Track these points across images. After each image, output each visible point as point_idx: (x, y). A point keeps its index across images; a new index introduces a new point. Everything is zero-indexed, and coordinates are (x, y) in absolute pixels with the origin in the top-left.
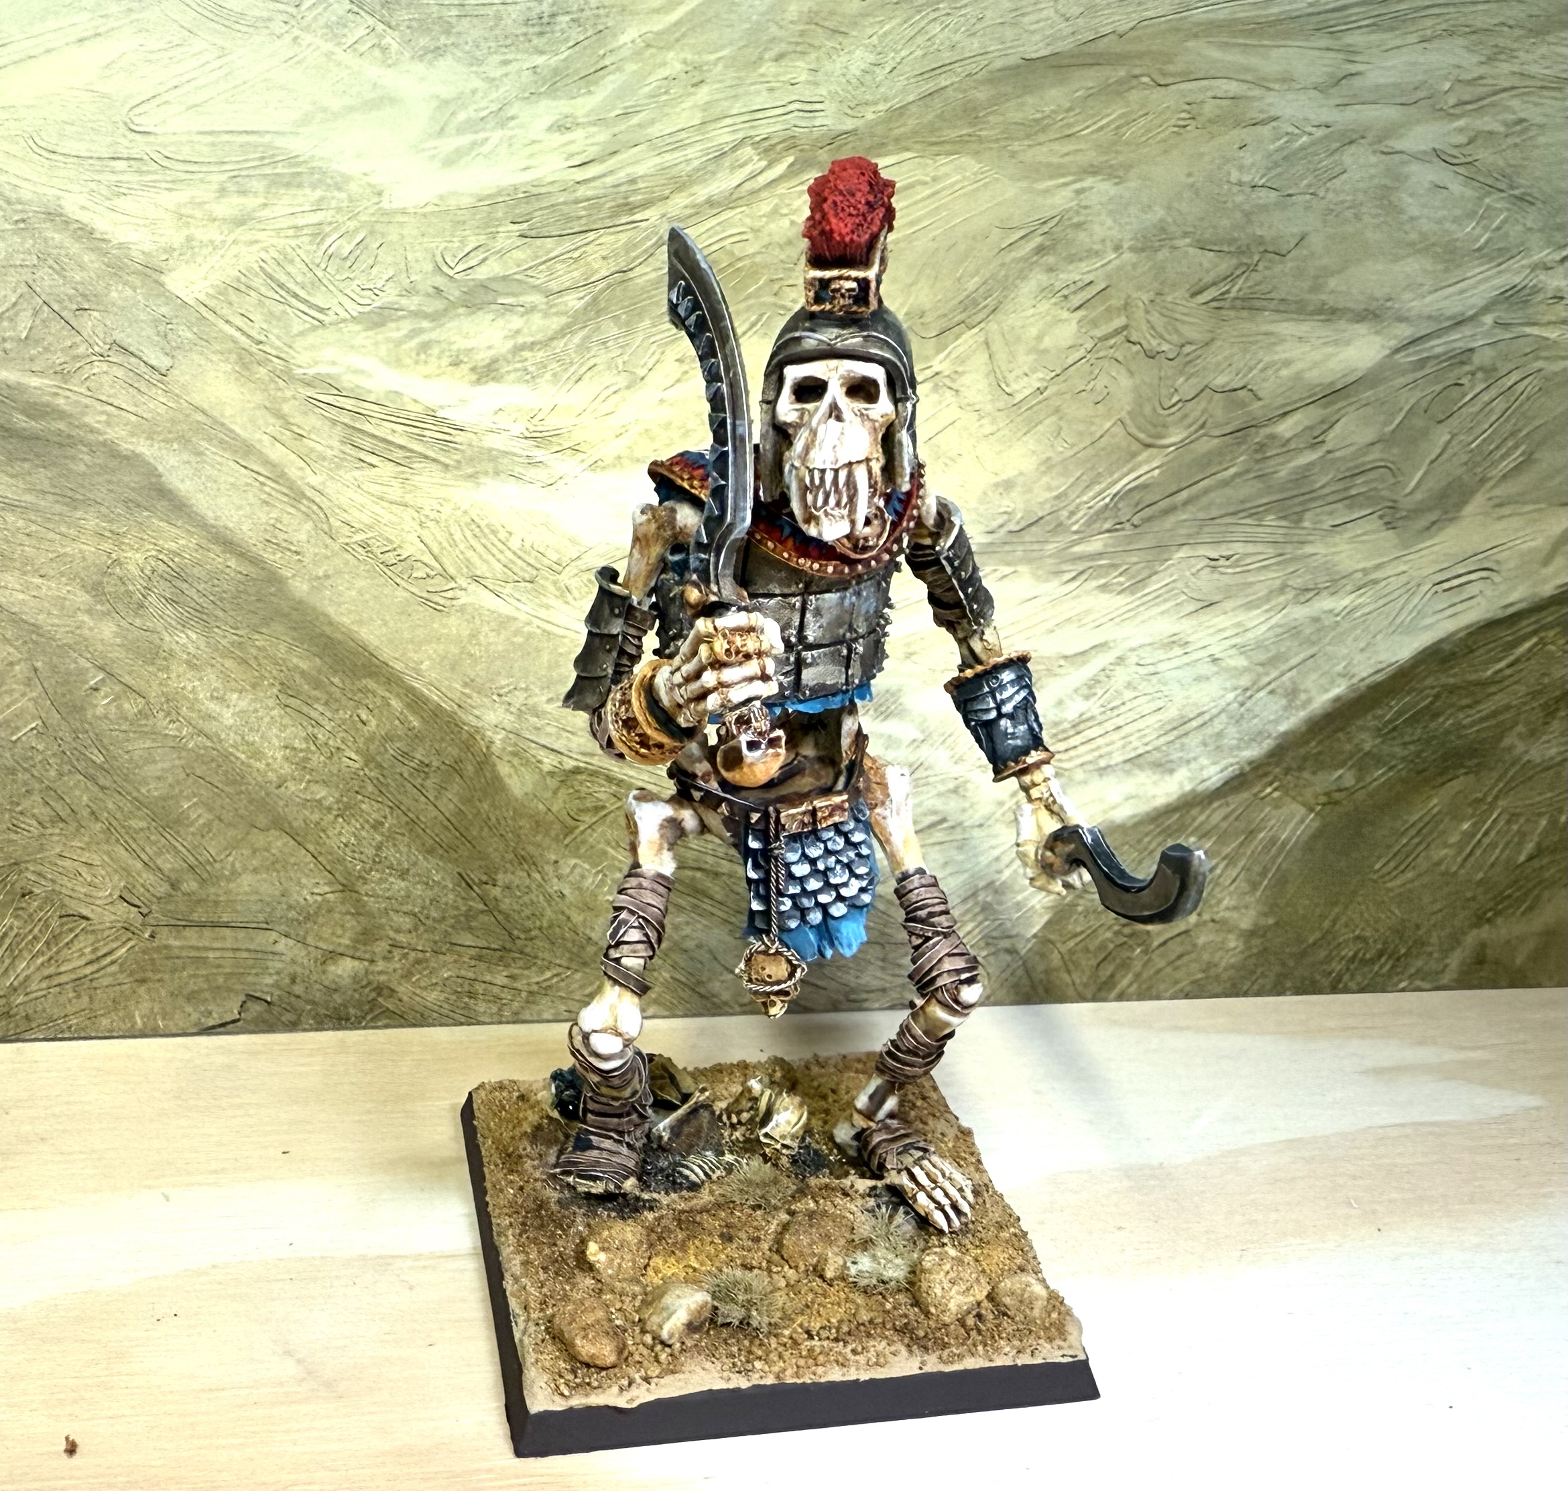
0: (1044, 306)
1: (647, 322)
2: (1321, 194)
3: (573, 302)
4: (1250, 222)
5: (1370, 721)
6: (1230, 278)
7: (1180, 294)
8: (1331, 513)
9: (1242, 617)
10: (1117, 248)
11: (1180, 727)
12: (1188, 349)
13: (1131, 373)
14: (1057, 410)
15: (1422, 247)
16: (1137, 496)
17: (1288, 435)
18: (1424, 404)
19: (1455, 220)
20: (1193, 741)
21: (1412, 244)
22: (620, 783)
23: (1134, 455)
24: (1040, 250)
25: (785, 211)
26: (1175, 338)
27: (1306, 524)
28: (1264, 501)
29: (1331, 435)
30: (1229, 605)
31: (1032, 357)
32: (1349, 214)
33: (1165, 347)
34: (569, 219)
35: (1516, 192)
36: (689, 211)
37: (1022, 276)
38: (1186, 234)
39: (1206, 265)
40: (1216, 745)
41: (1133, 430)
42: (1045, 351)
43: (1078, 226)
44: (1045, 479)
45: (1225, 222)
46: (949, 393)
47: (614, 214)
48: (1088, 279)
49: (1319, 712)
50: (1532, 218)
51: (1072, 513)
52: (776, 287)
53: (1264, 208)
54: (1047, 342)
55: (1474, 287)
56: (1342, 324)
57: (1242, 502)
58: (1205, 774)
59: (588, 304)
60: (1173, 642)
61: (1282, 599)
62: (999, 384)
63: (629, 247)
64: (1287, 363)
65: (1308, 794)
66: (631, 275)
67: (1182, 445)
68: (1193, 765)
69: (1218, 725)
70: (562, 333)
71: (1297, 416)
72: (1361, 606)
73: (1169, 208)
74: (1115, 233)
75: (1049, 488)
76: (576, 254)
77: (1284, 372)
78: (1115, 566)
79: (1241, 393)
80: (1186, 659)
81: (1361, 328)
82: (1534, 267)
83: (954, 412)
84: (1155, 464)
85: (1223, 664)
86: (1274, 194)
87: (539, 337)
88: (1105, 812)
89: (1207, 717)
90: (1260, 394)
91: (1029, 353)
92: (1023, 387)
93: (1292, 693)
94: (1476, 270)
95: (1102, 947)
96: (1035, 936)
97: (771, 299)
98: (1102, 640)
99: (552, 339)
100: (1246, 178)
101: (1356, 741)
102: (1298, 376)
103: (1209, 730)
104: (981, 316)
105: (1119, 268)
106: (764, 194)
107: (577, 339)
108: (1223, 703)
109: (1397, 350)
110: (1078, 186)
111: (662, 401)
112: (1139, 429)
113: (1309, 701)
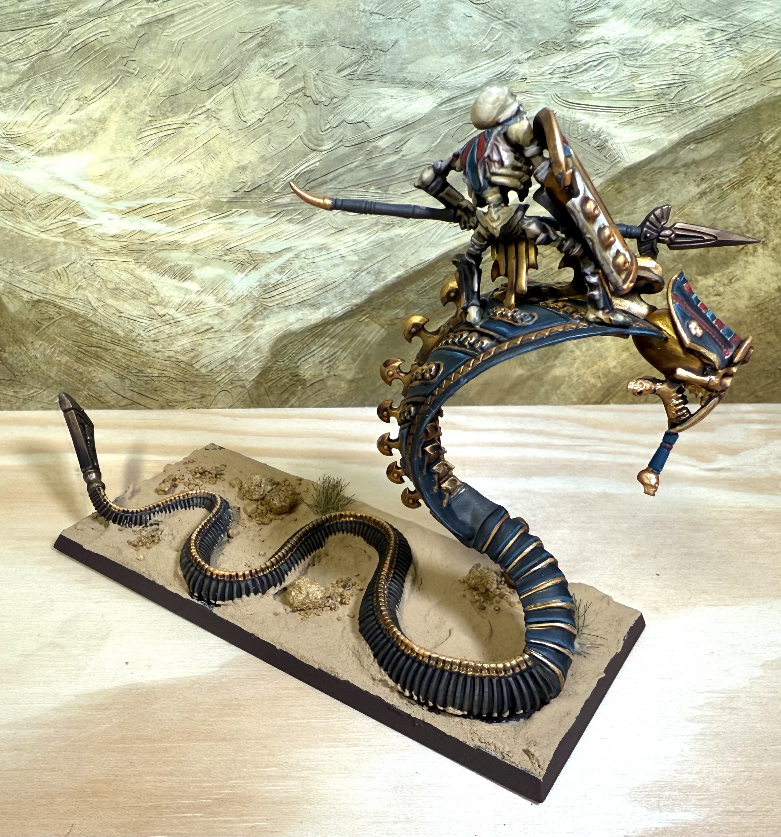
0: (262, 75)
1: (60, 79)
2: (407, 18)
3: (22, 66)
4: (369, 33)
5: (413, 287)
6: (357, 63)
7: (332, 70)
8: (402, 187)
9: (357, 236)
10: (300, 45)
11: (324, 288)
12: (335, 100)
13: (306, 112)
14: (268, 130)
15: (457, 49)
16: (307, 175)
17: (384, 147)
18: (452, 132)
19: (476, 35)
20: (330, 295)
21: (451, 48)
22: (60, 307)
23: (306, 155)
24: (260, 45)
25: (128, 20)
26: (328, 95)
27: (391, 192)
28: (370, 179)
29: (404, 148)
30: (350, 231)
31: (256, 103)
32: (419, 30)
33: (323, 99)
34: (17, 21)
35: (507, 20)
36: (77, 19)
37: (251, 59)
38: (335, 39)
39: (345, 55)
40: (341, 297)
41: (306, 142)
42: (263, 99)
43: (280, 33)
44: (262, 166)
45: (356, 32)
46: (214, 120)
47: (39, 20)
48: (285, 61)
49: (390, 283)
50: (515, 35)
51: (275, 183)
52: (125, 61)
53: (377, 25)
54: (264, 95)
55: (482, 71)
56: (414, 90)
57: (360, 180)
58: (335, 310)
59: (29, 69)
60: (323, 248)
61: (376, 228)
62: (239, 116)
63: (49, 37)
64: (384, 110)
65: (382, 320)
66: (50, 53)
67: (331, 150)
68: (330, 306)
69: (342, 287)
70: (18, 83)
71: (388, 137)
72: (413, 233)
73: (327, 24)
74: (299, 37)
75: (264, 170)
76: (21, 41)
77: (383, 114)
78: (296, 210)
79: (362, 124)
80: (328, 256)
81: (423, 92)
82: (514, 62)
83: (217, 130)
84: (317, 159)
85: (346, 259)
86: (382, 17)
87: (6, 85)
88: (287, 326)
89: (337, 283)
90: (371, 126)
91: (255, 100)
92: (252, 118)
93: (378, 273)
94: (484, 62)
95: (284, 385)
96: (253, 380)
97: (122, 68)
98: (288, 246)
99: (12, 86)
100: (368, 8)
101: (406, 296)
102: (389, 117)
103: (338, 290)
104: (229, 81)
105: (301, 56)
106: (117, 10)
107: (25, 87)
108: (344, 277)
109: (441, 104)
110: (280, 10)
111: (70, 120)
112: (309, 141)
113: (386, 277)
